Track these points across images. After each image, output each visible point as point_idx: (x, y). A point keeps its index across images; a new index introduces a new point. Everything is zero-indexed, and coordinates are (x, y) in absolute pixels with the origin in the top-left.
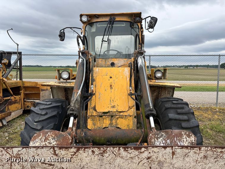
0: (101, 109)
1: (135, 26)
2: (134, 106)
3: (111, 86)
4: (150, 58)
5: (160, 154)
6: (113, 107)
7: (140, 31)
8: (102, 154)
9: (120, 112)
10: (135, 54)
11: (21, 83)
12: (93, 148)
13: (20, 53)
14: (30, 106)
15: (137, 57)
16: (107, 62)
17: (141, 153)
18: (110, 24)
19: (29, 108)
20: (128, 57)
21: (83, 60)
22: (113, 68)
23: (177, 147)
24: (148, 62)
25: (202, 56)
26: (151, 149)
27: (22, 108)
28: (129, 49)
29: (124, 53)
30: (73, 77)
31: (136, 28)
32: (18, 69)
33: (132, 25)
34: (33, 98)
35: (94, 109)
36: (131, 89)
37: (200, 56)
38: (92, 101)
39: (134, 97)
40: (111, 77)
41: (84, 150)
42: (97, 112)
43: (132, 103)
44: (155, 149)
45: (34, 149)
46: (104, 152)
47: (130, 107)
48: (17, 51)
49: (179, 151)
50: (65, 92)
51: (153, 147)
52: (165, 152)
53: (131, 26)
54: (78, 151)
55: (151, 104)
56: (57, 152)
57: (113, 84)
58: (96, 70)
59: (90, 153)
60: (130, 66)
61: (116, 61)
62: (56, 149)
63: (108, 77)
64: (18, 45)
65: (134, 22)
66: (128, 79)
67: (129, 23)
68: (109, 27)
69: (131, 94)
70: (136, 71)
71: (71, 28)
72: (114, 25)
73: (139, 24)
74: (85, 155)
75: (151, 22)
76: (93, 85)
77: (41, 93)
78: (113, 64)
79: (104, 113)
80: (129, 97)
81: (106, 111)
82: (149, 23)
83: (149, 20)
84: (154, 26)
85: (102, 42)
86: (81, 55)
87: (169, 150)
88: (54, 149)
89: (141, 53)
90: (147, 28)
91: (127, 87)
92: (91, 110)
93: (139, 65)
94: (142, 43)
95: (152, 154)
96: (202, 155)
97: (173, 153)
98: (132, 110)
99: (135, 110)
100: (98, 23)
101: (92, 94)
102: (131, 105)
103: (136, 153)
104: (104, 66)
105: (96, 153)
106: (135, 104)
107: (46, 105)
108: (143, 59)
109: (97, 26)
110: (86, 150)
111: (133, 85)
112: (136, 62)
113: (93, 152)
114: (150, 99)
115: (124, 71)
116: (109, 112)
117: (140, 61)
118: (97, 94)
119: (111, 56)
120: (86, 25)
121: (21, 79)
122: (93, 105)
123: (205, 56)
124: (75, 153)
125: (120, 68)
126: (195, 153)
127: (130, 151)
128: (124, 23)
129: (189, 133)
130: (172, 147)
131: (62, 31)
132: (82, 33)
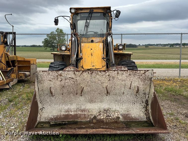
0: (86, 67)
1: (107, 15)
2: (105, 65)
3: (92, 54)
4: (122, 36)
5: (113, 74)
6: (93, 66)
7: (110, 19)
8: (91, 74)
9: (97, 69)
10: (106, 34)
11: (16, 57)
12: (88, 71)
13: (14, 33)
14: (22, 76)
15: (108, 36)
16: (88, 40)
17: (106, 73)
18: (90, 14)
19: (22, 78)
20: (102, 36)
21: (75, 38)
22: (93, 44)
23: (119, 71)
24: (121, 39)
25: (166, 35)
26: (110, 72)
27: (17, 78)
28: (102, 31)
29: (99, 33)
30: (68, 49)
31: (107, 16)
32: (13, 46)
33: (104, 14)
34: (24, 71)
35: (82, 67)
36: (103, 55)
37: (165, 34)
38: (81, 63)
39: (105, 59)
40: (91, 49)
41: (85, 72)
42: (84, 69)
43: (104, 63)
44: (111, 72)
45: (67, 72)
46: (92, 72)
47: (103, 66)
48: (12, 32)
49: (120, 72)
50: (62, 59)
51: (110, 71)
52: (115, 72)
53: (104, 16)
54: (83, 72)
55: (113, 61)
56: (75, 73)
57: (93, 53)
58: (82, 44)
59: (87, 73)
60: (103, 42)
61: (94, 39)
62: (75, 71)
63: (90, 49)
64: (13, 27)
65: (106, 13)
66: (102, 50)
67: (103, 13)
68: (89, 16)
69: (103, 58)
70: (107, 45)
71: (63, 16)
72: (92, 15)
73: (109, 14)
74: (85, 74)
75: (116, 14)
76: (81, 53)
77: (31, 66)
78: (92, 41)
79: (88, 69)
80: (103, 60)
81: (89, 68)
82: (115, 14)
83: (115, 12)
84: (119, 16)
85: (85, 26)
86: (73, 35)
87: (116, 72)
88: (74, 72)
89: (110, 34)
90: (114, 18)
91: (101, 55)
92: (80, 68)
93: (108, 41)
94: (110, 28)
95: (110, 74)
96: (128, 74)
97: (118, 73)
98: (104, 67)
99: (106, 68)
100: (82, 14)
101: (81, 58)
102: (103, 65)
103: (104, 73)
104: (86, 42)
105: (90, 73)
106: (106, 65)
107: (57, 63)
108: (111, 38)
109: (81, 16)
110: (86, 72)
111: (105, 54)
112: (107, 40)
113: (88, 73)
114: (113, 59)
115: (99, 45)
116: (91, 69)
117: (109, 39)
118: (83, 59)
119: (91, 36)
120: (73, 15)
121: (15, 54)
122: (81, 65)
123: (169, 35)
124: (82, 73)
125: (97, 43)
126: (126, 73)
127: (102, 72)
128: (99, 13)
129: (125, 67)
130: (117, 70)
131: (57, 18)
132: (70, 20)
